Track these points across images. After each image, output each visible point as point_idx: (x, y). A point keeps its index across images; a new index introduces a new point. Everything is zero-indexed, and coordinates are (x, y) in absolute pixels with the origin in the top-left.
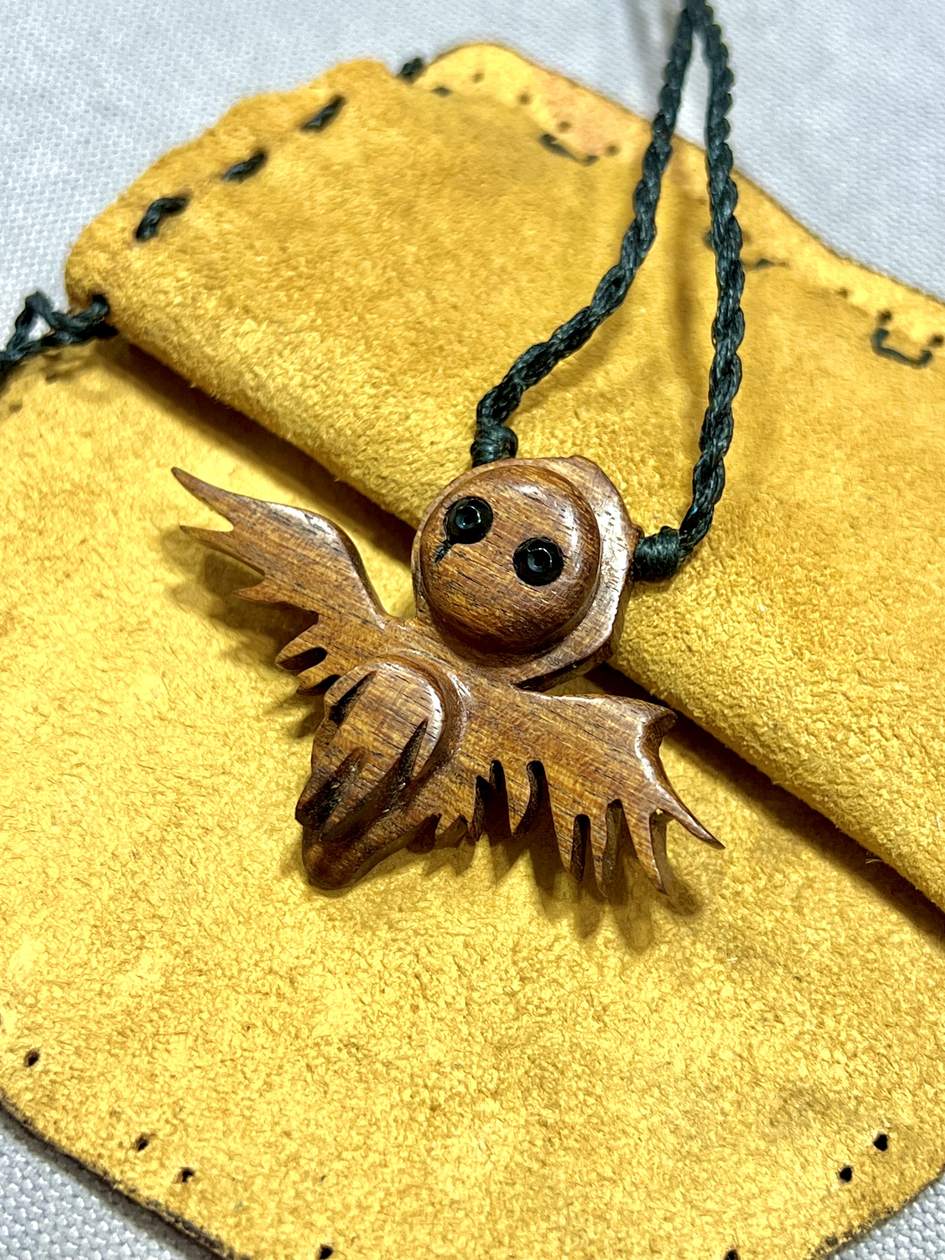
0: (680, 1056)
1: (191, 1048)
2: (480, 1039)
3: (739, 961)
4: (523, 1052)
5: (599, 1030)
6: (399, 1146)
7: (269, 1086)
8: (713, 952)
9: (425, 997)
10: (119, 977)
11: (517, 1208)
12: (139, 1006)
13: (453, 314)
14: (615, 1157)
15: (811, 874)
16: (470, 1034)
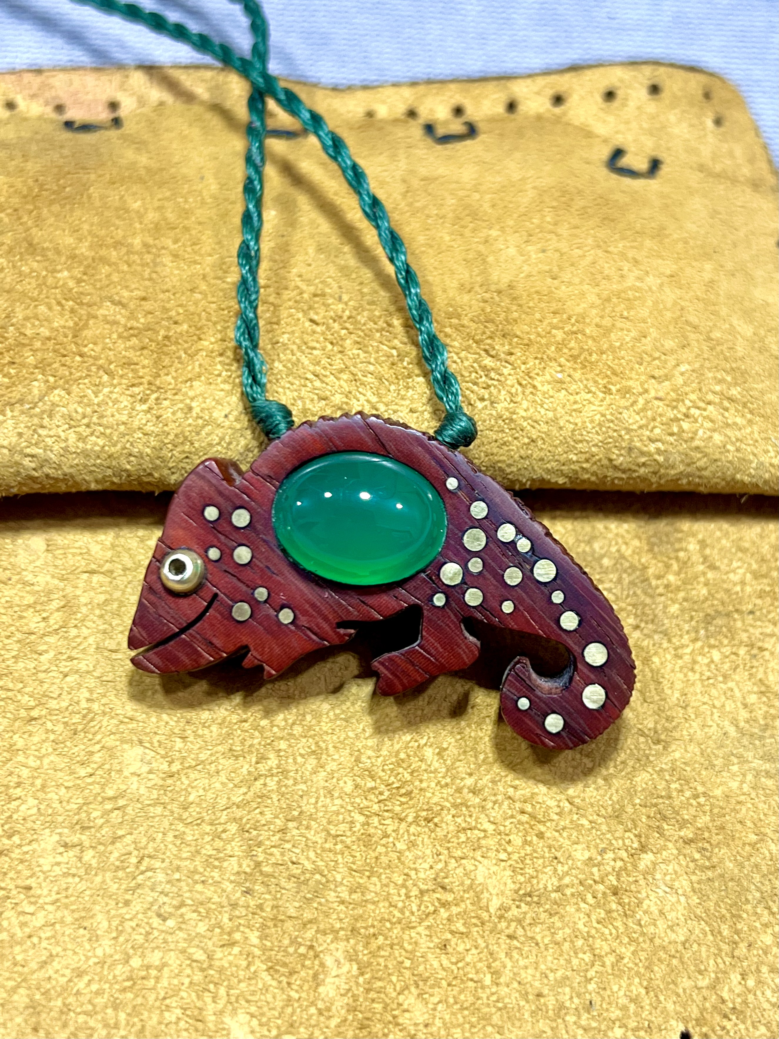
0: (727, 723)
1: (420, 995)
2: (601, 820)
3: (707, 630)
4: (634, 805)
5: (664, 748)
6: (618, 937)
7: (496, 974)
8: (686, 637)
9: (540, 822)
10: (321, 989)
11: (724, 912)
12: (355, 998)
13: (147, 306)
14: (749, 824)
15: (700, 537)
16: (591, 822)
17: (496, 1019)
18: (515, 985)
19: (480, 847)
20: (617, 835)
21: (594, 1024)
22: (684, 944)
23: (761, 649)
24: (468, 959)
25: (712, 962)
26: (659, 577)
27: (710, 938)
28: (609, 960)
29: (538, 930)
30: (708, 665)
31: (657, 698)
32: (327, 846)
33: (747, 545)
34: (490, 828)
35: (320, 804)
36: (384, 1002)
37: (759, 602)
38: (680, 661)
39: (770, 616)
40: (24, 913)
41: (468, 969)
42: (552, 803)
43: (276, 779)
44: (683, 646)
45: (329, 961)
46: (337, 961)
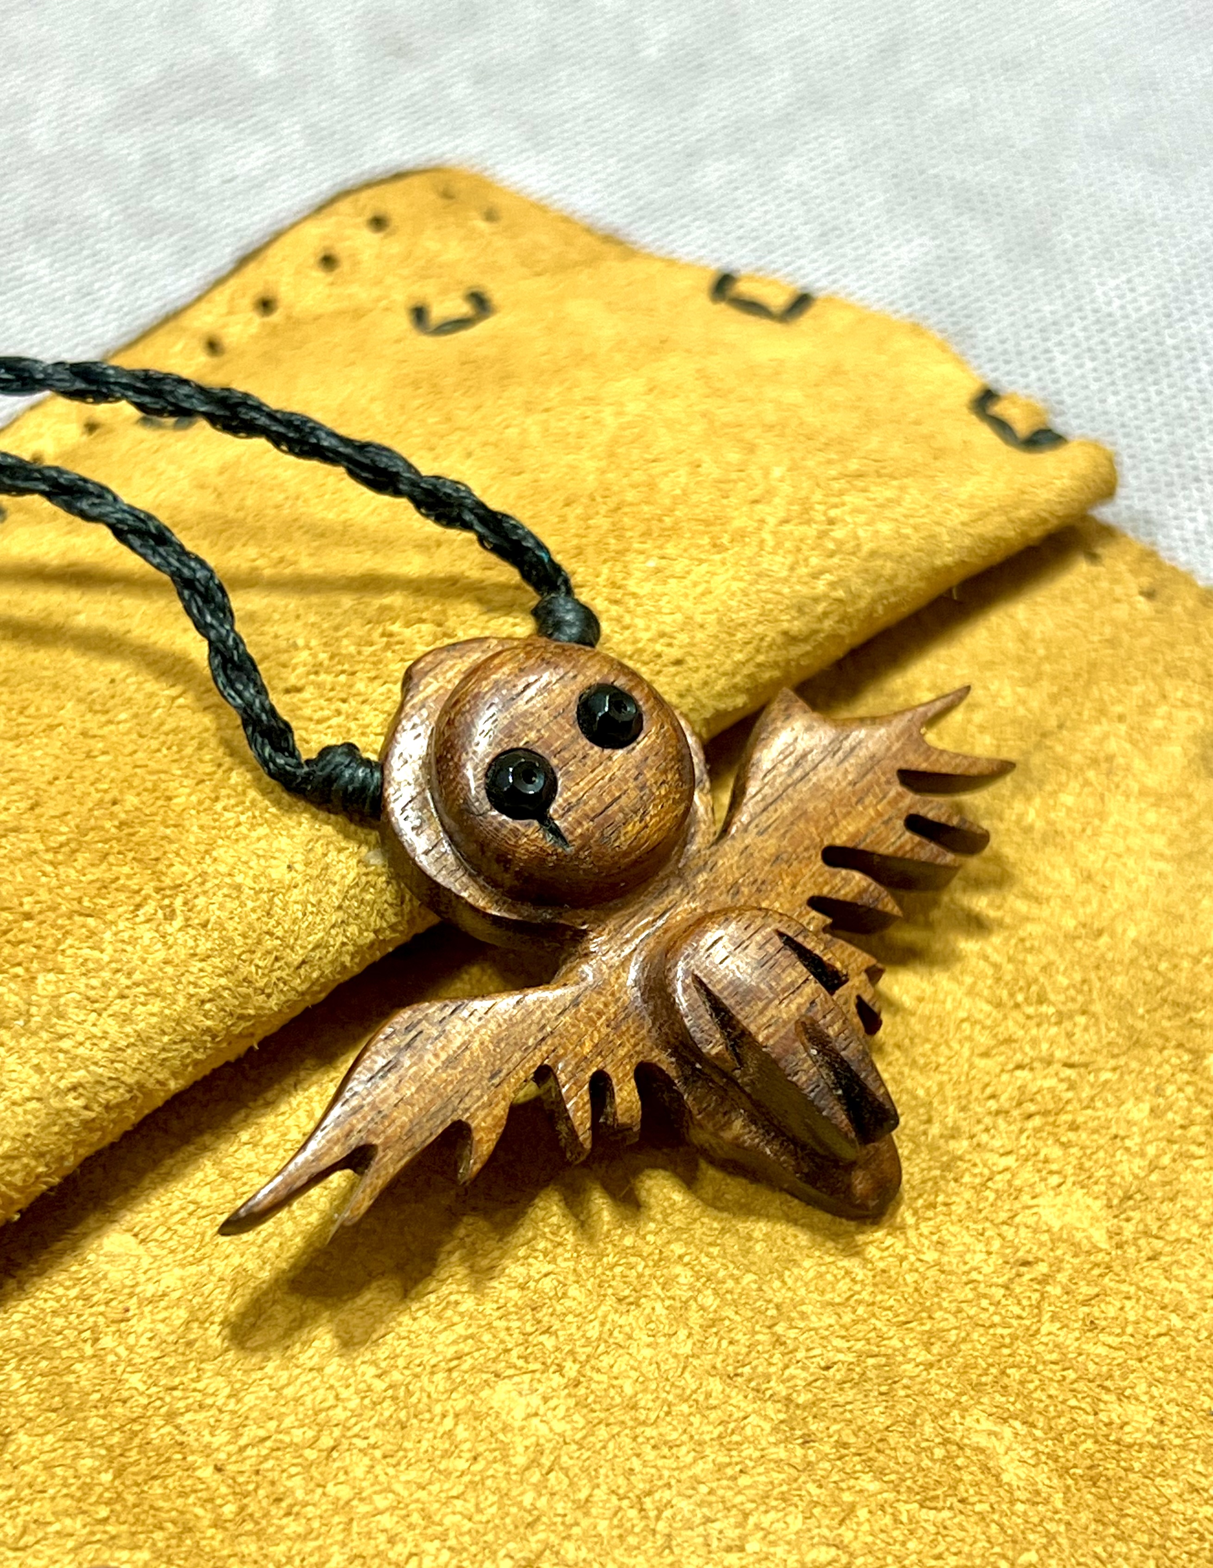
1: (1121, 1396)
2: (1122, 1061)
7: (1178, 1308)
9: (1058, 1113)
10: (1005, 1478)
16: (1114, 1069)
19: (1020, 1190)
20: (1155, 1062)
23: (1109, 759)
24: (1132, 1317)
29: (1174, 1227)
30: (1069, 817)
32: (847, 1318)
33: (986, 657)
34: (1010, 1161)
35: (790, 1282)
36: (1087, 1436)
37: (1058, 709)
41: (1144, 1327)
42: (1052, 1082)
43: (709, 1292)
45: (983, 1441)
46: (990, 1433)
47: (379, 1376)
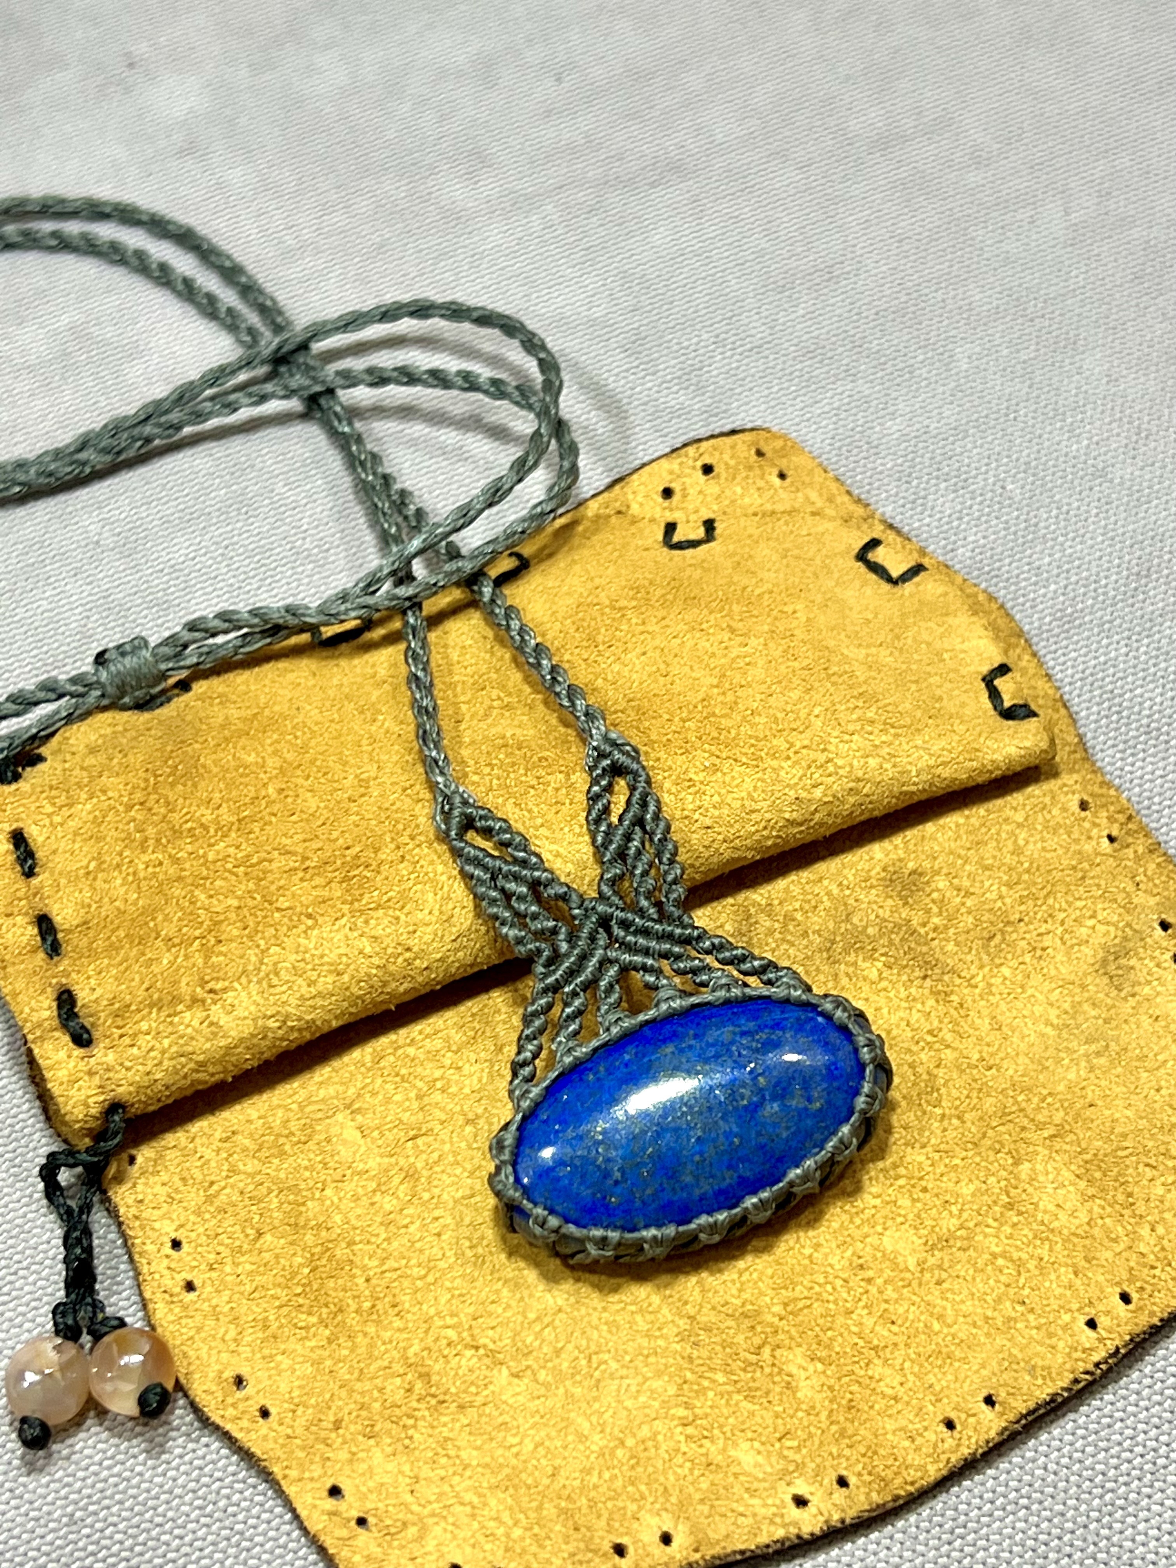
17: (958, 1354)
18: (961, 1319)
20: (991, 1159)
21: (1043, 1321)
22: (1088, 1224)
23: (1044, 949)
24: (911, 1317)
25: (1120, 1229)
26: (924, 925)
27: (1109, 1209)
28: (1031, 1265)
30: (1003, 983)
31: (971, 1031)
33: (990, 861)
34: (878, 1202)
37: (1023, 908)
38: (977, 991)
39: (1039, 916)
40: (511, 1446)
42: (922, 1158)
44: (973, 977)
45: (794, 1370)
46: (800, 1367)
47: (471, 1248)
